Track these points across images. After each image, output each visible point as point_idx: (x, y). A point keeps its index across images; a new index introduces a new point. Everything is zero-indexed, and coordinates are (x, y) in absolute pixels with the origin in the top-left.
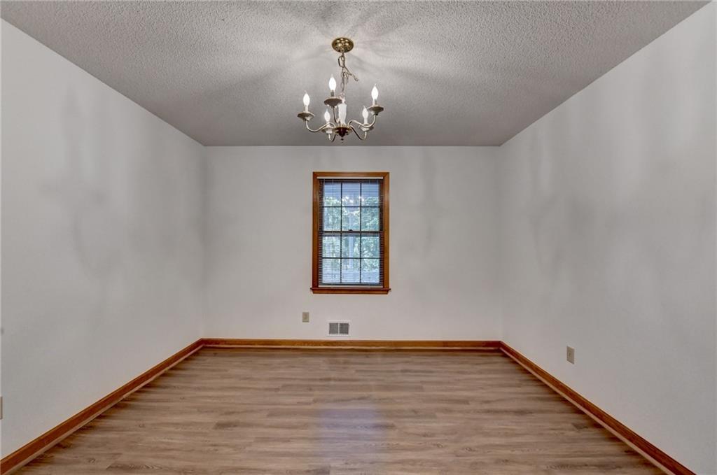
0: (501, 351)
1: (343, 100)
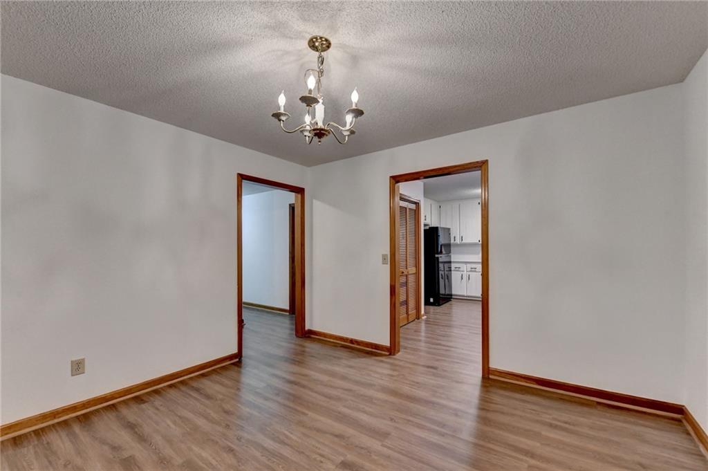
1: (321, 101)
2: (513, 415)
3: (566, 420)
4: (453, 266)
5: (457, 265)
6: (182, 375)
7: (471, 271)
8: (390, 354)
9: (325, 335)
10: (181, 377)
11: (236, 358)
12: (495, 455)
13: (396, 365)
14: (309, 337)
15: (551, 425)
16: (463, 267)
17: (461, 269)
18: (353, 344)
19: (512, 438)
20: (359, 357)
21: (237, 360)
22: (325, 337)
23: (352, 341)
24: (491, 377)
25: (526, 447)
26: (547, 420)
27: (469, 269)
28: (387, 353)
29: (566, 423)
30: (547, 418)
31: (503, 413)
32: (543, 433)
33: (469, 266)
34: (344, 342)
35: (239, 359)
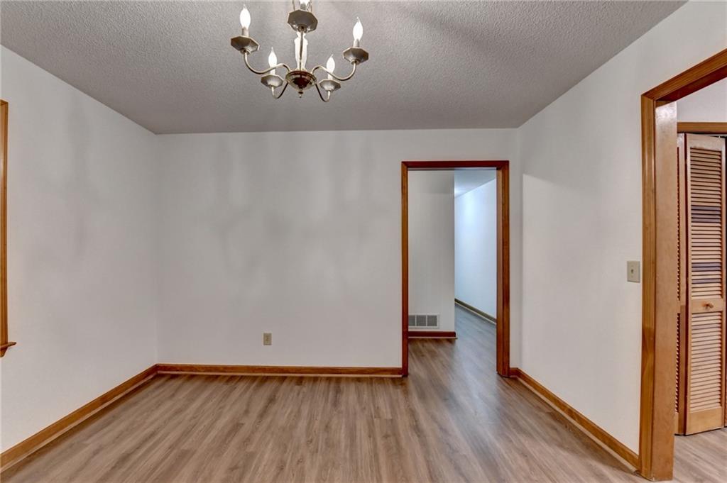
0: (163, 376)
6: (342, 371)
8: (638, 473)
10: (341, 373)
11: (399, 374)
14: (515, 379)
21: (400, 376)
23: (571, 412)
35: (403, 376)
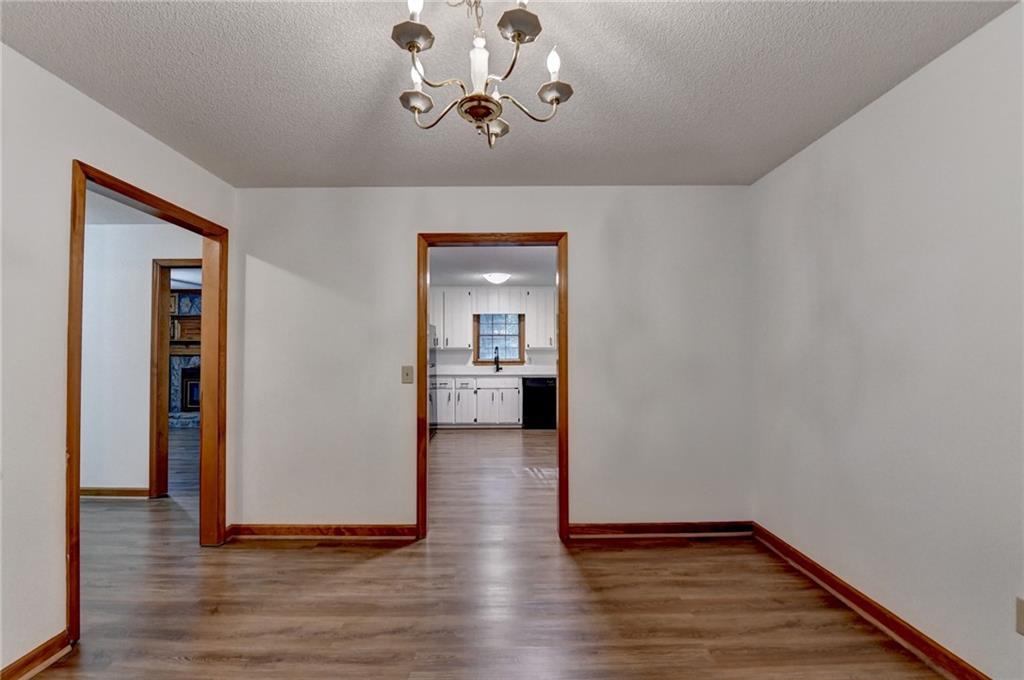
2: (636, 584)
3: (681, 571)
4: (439, 381)
5: (443, 380)
7: (461, 388)
8: (418, 539)
9: (274, 530)
11: (62, 646)
12: (669, 652)
13: (443, 556)
14: (234, 541)
15: (678, 584)
16: (451, 382)
17: (447, 386)
18: (343, 534)
19: (662, 618)
20: (369, 558)
21: (68, 649)
22: (275, 534)
23: (338, 530)
24: (572, 537)
25: (686, 626)
26: (668, 578)
27: (459, 386)
28: (413, 538)
29: (686, 575)
30: (666, 576)
31: (625, 586)
32: (683, 597)
33: (459, 381)
34: (323, 534)
35: (73, 646)
